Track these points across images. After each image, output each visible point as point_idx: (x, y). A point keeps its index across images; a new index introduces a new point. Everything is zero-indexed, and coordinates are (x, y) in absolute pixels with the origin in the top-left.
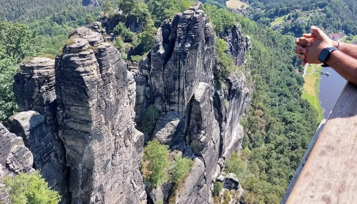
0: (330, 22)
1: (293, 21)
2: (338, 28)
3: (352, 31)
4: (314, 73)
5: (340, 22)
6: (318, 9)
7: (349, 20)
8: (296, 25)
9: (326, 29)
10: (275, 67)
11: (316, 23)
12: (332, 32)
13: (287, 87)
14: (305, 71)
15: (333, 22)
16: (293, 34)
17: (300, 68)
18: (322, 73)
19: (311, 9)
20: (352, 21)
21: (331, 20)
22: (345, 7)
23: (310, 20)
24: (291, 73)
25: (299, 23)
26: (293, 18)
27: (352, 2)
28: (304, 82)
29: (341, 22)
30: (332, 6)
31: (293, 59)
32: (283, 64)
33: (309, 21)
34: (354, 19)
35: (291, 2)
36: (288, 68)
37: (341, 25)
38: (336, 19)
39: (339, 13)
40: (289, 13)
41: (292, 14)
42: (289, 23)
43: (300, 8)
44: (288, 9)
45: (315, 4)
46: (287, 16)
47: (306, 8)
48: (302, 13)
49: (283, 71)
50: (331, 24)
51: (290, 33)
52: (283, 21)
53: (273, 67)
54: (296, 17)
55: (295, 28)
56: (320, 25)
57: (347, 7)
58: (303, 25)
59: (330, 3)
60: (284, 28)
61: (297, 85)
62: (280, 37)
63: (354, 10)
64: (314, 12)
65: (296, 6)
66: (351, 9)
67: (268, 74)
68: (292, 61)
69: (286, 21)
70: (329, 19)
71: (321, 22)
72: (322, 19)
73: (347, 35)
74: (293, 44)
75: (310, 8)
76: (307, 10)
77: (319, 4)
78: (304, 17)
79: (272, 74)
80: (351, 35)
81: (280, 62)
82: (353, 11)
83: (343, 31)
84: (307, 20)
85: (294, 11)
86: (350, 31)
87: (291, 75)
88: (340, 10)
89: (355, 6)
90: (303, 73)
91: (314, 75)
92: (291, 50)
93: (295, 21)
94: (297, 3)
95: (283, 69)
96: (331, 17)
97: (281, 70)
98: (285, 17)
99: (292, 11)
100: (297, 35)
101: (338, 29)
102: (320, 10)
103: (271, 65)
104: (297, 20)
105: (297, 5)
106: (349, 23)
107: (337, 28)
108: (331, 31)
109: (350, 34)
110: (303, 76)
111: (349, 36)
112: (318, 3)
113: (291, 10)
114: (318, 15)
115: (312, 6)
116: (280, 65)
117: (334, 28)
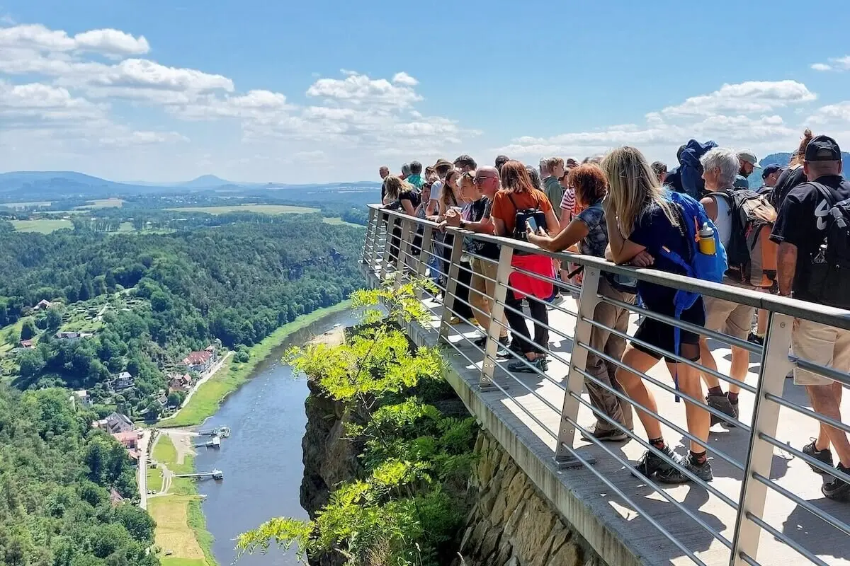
0: (170, 321)
1: (44, 339)
2: (199, 333)
3: (242, 335)
4: (173, 486)
5: (200, 319)
6: (118, 290)
7: (221, 306)
8: (62, 352)
9: (166, 345)
10: (31, 509)
11: (129, 333)
12: (187, 350)
13: (101, 560)
14: (142, 490)
15: (177, 320)
16: (60, 380)
17: (122, 485)
18: (199, 477)
19: (98, 294)
20: (229, 310)
21: (172, 315)
22: (199, 274)
23: (104, 326)
24: (99, 510)
25: (72, 342)
26: (43, 331)
27: (215, 259)
28: (155, 525)
29: (203, 315)
30: (160, 276)
31: (86, 463)
32: (57, 489)
33: (101, 330)
34: (235, 303)
35: (17, 282)
36: (83, 498)
37: (206, 325)
38: (185, 311)
39: (187, 294)
40: (23, 315)
41: (32, 318)
42: (33, 347)
43: (57, 297)
44: (15, 306)
45: (104, 276)
46: (18, 328)
47: (77, 291)
48: (69, 310)
49: (66, 514)
50: (176, 328)
51: (48, 380)
52: (8, 346)
53: (22, 508)
54: (52, 323)
55: (61, 358)
56: (143, 335)
57: (204, 274)
58: (85, 347)
59: (151, 269)
60: (18, 368)
61: (131, 543)
62: (15, 399)
63: (227, 280)
64: (110, 301)
65: (41, 290)
66: (215, 276)
67: (11, 540)
68: (88, 470)
69: (17, 346)
70: (165, 315)
71: (143, 327)
72: (143, 316)
73: (232, 348)
74: (74, 413)
75: (93, 291)
76: (84, 296)
77: (117, 276)
78: (81, 321)
79: (27, 537)
80: (244, 347)
81: (44, 487)
82: (223, 283)
83: (218, 339)
84: (95, 328)
85: (37, 307)
86: (236, 336)
87: (99, 517)
88: (187, 283)
89: (224, 270)
90: (138, 497)
91: (177, 493)
92: (70, 435)
93: (52, 338)
94: (40, 283)
95: (61, 506)
96: (169, 308)
97: (58, 513)
98: (11, 332)
99: (32, 310)
100: (76, 382)
101: (202, 338)
102: (127, 291)
103: (13, 505)
104: (59, 333)
105: (43, 286)
106: (226, 316)
107: (197, 334)
108: (182, 347)
109: (238, 346)
110: (143, 505)
111: (237, 350)
112: (115, 271)
113: (26, 304)
114: (128, 308)
115: (98, 283)
116: (47, 494)
117: (187, 337)
